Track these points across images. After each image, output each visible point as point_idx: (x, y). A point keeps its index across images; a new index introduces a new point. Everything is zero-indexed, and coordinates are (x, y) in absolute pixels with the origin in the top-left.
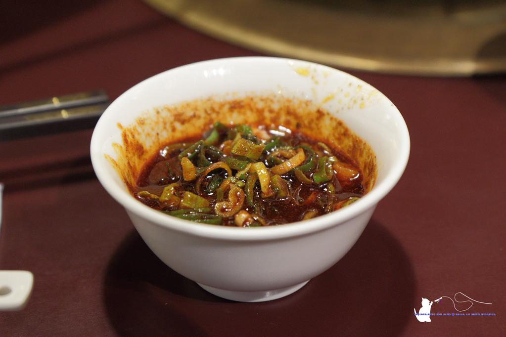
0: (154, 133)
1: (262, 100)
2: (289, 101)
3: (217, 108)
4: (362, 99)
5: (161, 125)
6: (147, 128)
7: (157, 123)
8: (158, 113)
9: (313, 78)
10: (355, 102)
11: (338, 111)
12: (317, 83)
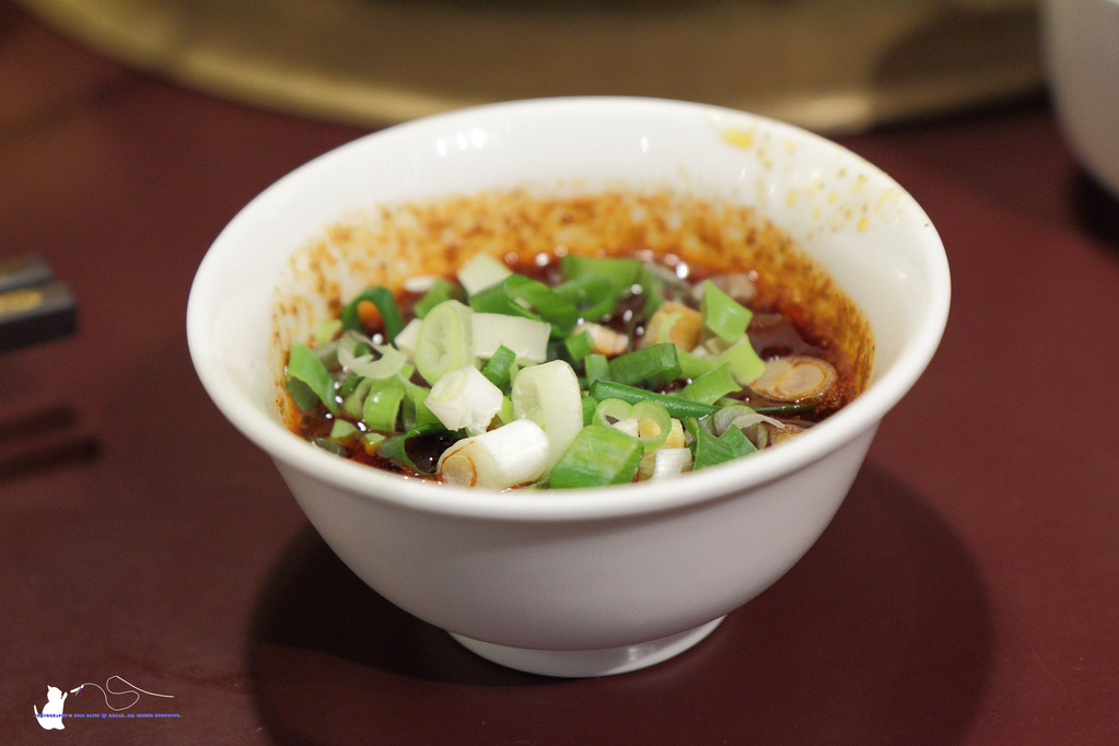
0: (373, 263)
1: (643, 201)
2: (704, 207)
3: (534, 213)
4: (865, 209)
5: (393, 246)
6: (357, 251)
7: (383, 240)
8: (387, 216)
9: (760, 153)
10: (848, 214)
11: (810, 237)
12: (768, 166)
